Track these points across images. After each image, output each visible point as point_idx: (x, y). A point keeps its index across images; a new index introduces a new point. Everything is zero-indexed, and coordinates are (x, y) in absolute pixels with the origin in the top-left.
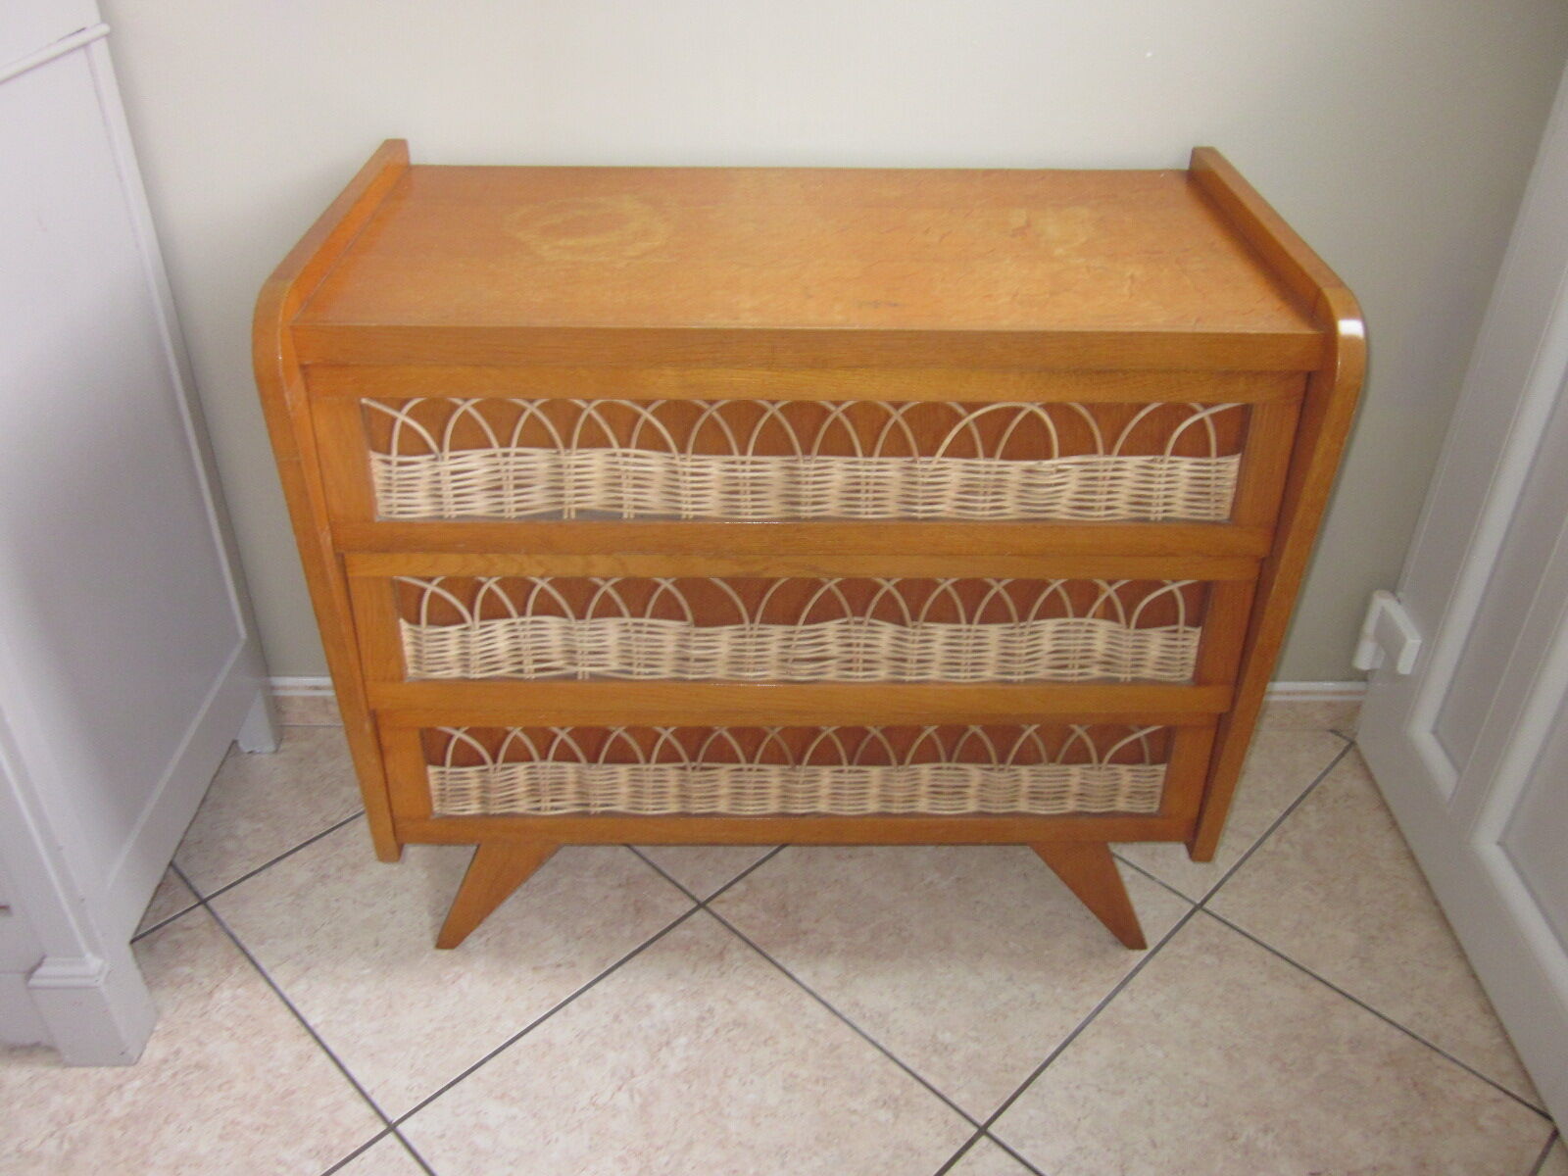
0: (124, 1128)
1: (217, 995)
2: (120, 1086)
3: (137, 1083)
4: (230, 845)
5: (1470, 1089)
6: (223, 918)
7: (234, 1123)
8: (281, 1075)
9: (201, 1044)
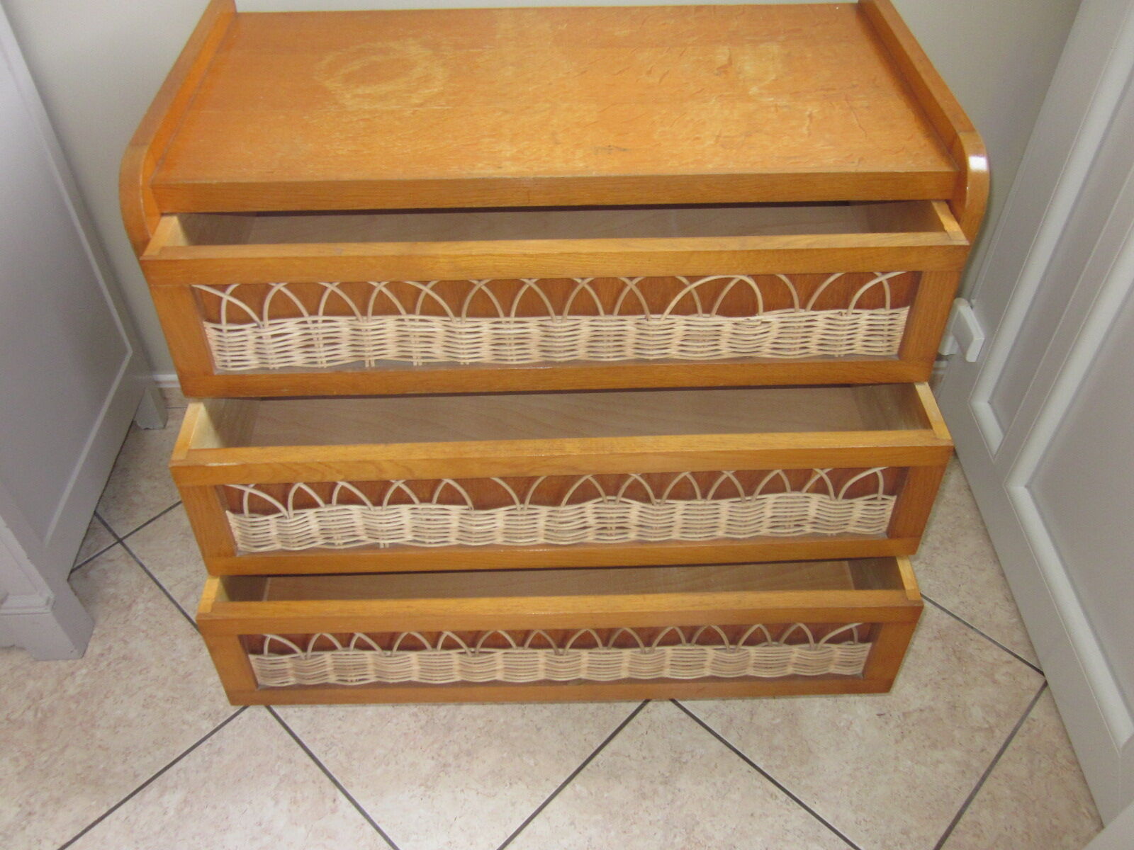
0: (78, 702)
1: (134, 608)
2: (73, 673)
3: (84, 671)
4: (136, 499)
5: (992, 654)
6: (134, 552)
7: (152, 696)
8: (183, 662)
9: (126, 642)
